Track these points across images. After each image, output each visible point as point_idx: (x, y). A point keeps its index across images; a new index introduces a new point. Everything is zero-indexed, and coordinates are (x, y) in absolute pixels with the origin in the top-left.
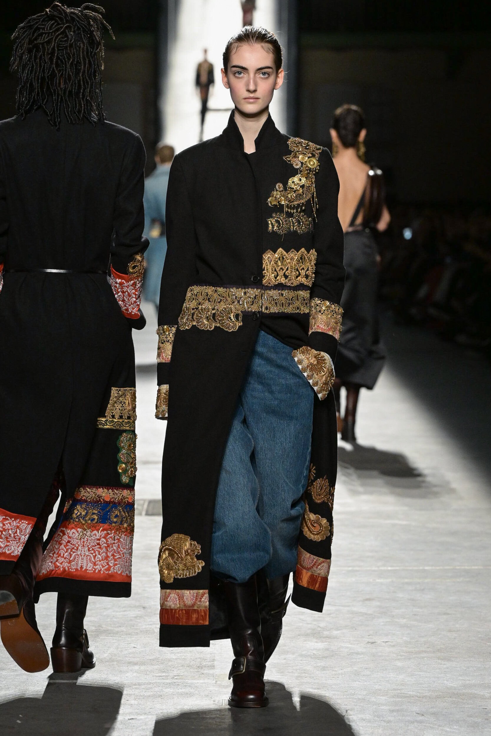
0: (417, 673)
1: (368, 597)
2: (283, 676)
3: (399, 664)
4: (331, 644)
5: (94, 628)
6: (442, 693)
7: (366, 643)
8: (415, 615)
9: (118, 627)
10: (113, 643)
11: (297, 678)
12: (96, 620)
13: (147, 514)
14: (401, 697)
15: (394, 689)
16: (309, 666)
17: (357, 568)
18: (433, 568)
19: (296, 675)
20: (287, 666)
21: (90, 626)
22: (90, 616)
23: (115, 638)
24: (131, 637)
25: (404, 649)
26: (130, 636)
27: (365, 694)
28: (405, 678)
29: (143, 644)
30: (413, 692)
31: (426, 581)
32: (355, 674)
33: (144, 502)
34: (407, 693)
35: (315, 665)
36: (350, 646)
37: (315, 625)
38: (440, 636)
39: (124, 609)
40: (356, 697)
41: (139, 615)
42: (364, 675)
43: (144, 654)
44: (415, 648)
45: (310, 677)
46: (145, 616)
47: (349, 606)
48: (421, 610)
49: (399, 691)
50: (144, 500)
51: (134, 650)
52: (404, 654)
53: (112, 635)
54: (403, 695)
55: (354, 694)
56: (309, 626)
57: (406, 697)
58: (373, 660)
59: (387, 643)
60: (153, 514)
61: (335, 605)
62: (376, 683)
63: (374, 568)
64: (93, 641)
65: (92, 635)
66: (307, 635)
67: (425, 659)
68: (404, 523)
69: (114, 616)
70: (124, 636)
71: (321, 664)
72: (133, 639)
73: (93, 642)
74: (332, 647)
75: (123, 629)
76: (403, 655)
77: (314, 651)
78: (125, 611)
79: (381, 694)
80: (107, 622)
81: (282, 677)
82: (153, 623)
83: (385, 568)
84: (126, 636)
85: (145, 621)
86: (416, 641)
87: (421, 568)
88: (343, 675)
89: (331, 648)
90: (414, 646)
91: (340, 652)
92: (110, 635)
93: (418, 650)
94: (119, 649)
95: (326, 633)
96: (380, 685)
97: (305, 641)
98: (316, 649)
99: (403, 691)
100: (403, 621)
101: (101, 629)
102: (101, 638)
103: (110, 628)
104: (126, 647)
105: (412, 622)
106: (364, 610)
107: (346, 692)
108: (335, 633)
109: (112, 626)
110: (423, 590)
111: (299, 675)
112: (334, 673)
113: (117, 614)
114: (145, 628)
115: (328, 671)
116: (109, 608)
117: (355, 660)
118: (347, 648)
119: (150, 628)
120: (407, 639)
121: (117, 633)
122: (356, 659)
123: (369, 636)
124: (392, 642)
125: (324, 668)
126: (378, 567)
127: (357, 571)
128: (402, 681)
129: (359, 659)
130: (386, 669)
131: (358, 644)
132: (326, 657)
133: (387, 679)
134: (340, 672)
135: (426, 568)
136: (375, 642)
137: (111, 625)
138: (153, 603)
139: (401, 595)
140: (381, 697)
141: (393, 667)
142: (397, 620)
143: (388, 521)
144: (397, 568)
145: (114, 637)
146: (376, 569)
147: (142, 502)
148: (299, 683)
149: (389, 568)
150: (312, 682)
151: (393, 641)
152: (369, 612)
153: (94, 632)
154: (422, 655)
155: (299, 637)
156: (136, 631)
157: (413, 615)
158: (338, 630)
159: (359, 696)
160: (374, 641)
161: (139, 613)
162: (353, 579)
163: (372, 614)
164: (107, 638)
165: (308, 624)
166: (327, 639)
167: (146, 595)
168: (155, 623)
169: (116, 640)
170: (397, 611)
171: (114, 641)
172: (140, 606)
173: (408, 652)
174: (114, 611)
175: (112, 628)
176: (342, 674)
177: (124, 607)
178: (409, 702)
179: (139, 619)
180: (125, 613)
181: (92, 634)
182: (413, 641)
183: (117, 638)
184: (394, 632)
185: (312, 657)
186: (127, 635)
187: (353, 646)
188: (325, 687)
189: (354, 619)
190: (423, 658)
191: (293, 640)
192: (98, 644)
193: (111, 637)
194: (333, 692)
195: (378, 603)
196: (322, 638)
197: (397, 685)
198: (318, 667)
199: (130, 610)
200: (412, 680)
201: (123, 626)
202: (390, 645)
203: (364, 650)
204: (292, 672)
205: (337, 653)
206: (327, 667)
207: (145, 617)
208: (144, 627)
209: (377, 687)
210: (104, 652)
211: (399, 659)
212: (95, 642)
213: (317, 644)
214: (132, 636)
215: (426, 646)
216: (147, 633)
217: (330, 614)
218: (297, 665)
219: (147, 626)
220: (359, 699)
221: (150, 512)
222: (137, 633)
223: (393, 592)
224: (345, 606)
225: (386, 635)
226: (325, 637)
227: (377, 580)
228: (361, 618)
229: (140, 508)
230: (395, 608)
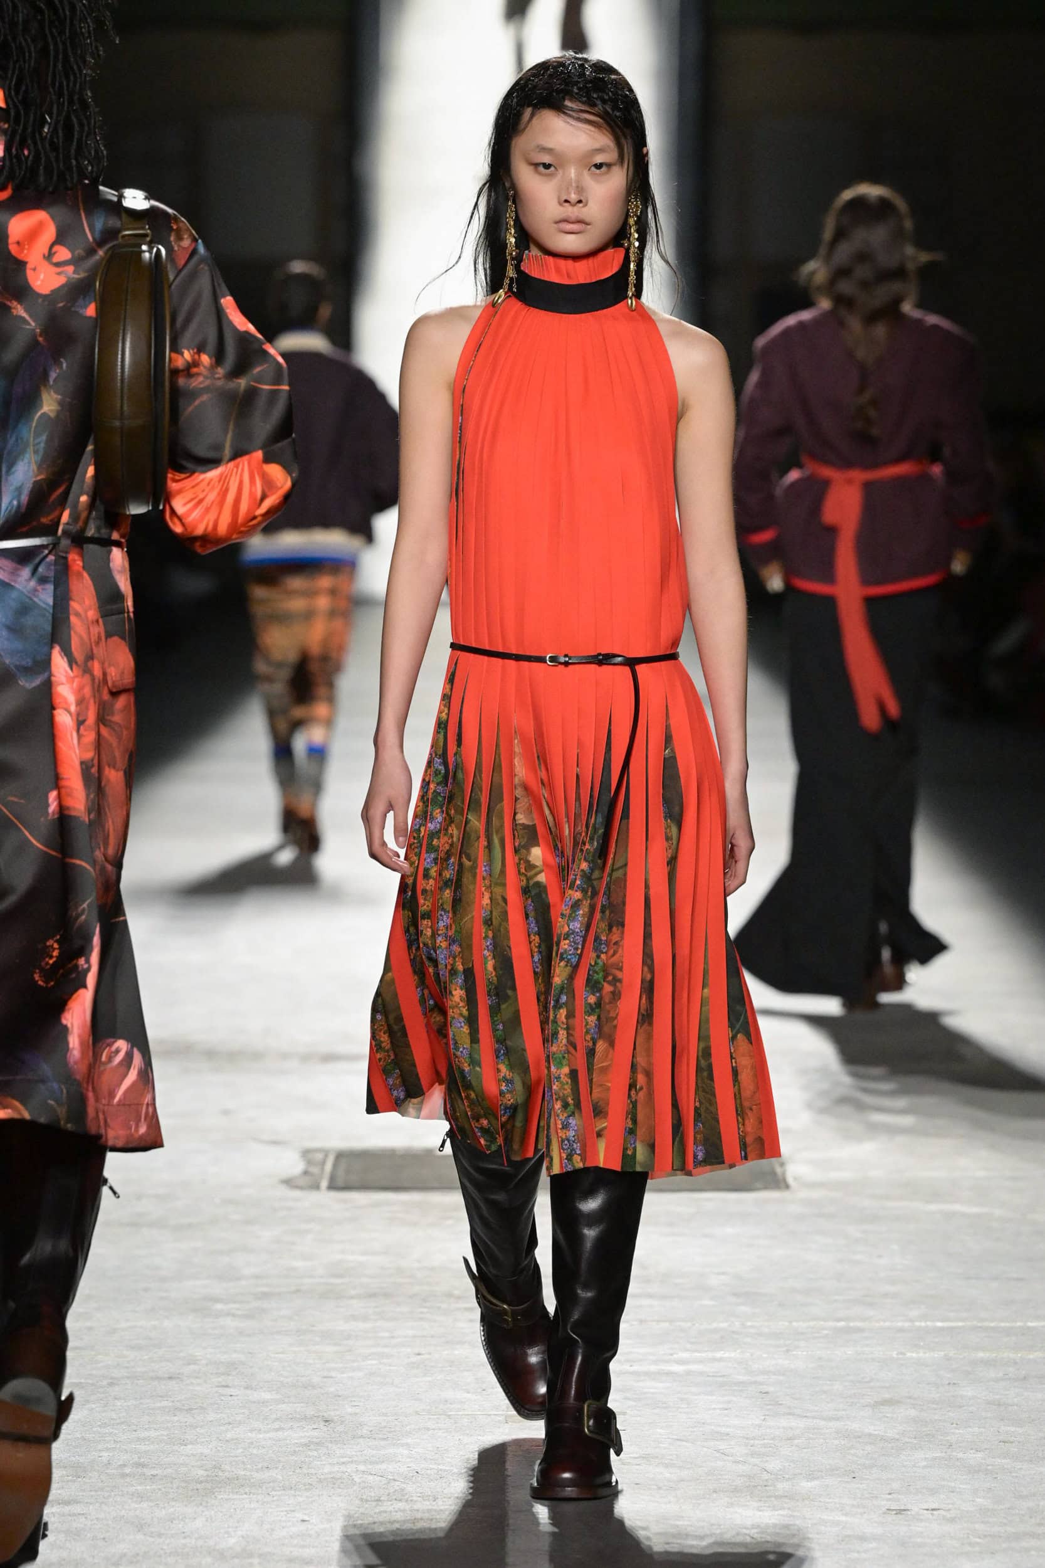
1: (887, 1396)
5: (201, 1472)
7: (884, 1513)
8: (1004, 1442)
9: (262, 1469)
10: (251, 1509)
12: (206, 1451)
13: (332, 1187)
17: (859, 1324)
21: (193, 1466)
22: (192, 1443)
23: (254, 1497)
24: (295, 1496)
25: (979, 1527)
26: (293, 1492)
29: (326, 1512)
31: (1032, 1356)
33: (326, 1156)
36: (844, 1518)
37: (754, 1465)
39: (276, 1425)
41: (314, 1440)
43: (327, 1538)
44: (1005, 1524)
46: (331, 1442)
47: (838, 1419)
48: (1020, 1430)
50: (326, 1152)
51: (303, 1527)
52: (978, 1540)
53: (247, 1490)
56: (741, 1468)
58: (900, 1556)
59: (935, 1512)
60: (347, 1188)
61: (804, 1417)
63: (900, 1324)
64: (201, 1504)
65: (197, 1490)
66: (736, 1490)
67: (1033, 1553)
68: (975, 1210)
69: (252, 1443)
70: (278, 1493)
72: (301, 1499)
73: (201, 1507)
75: (273, 1473)
76: (978, 1543)
78: (277, 1430)
80: (236, 1457)
82: (350, 1460)
83: (929, 1323)
84: (283, 1492)
85: (328, 1454)
86: (1008, 1509)
87: (1018, 1324)
89: (794, 1525)
90: (1005, 1521)
92: (241, 1490)
93: (1013, 1530)
94: (266, 1527)
95: (782, 1486)
97: (731, 1505)
100: (974, 1458)
101: (220, 1474)
102: (220, 1497)
103: (243, 1473)
104: (284, 1519)
105: (998, 1461)
106: (875, 1428)
108: (806, 1485)
109: (249, 1466)
110: (1025, 1379)
113: (261, 1436)
114: (330, 1473)
116: (240, 1423)
117: (856, 1555)
118: (838, 1523)
119: (344, 1472)
120: (985, 1503)
121: (260, 1484)
122: (858, 1552)
123: (890, 1494)
124: (949, 1510)
126: (911, 1321)
127: (858, 1330)
129: (865, 1551)
131: (862, 1514)
135: (1030, 1324)
136: (905, 1510)
137: (244, 1463)
138: (350, 1410)
139: (968, 1391)
142: (960, 1455)
143: (933, 1207)
144: (960, 1324)
145: (254, 1494)
146: (907, 1324)
147: (319, 1156)
149: (939, 1324)
151: (951, 1506)
152: (891, 1434)
153: (201, 1482)
154: (1024, 1544)
156: (307, 1480)
157: (1000, 1441)
158: (814, 1479)
160: (902, 1508)
161: (315, 1433)
162: (850, 1351)
163: (895, 1440)
164: (235, 1497)
165: (737, 1462)
166: (787, 1501)
167: (332, 1389)
168: (355, 1459)
169: (257, 1501)
170: (962, 1431)
171: (252, 1506)
172: (318, 1417)
173: (990, 1535)
174: (251, 1431)
175: (248, 1474)
177: (277, 1419)
179: (315, 1450)
180: (280, 1434)
182: (1001, 1507)
183: (260, 1497)
184: (953, 1484)
187: (850, 1520)
189: (852, 1452)
190: (1027, 1550)
191: (699, 1504)
192: (213, 1512)
193: (244, 1496)
195: (913, 1413)
196: (771, 1499)
199: (291, 1428)
201: (276, 1468)
202: (944, 1518)
203: (879, 1531)
207: (330, 1445)
208: (327, 1469)
210: (227, 1533)
211: (966, 1553)
212: (206, 1507)
213: (761, 1513)
214: (297, 1493)
215: (1033, 1520)
216: (334, 1484)
217: (792, 1438)
219: (336, 1468)
221: (340, 1182)
222: (310, 1484)
223: (949, 1384)
224: (830, 1419)
225: (933, 1492)
226: (781, 1497)
227: (909, 1354)
228: (869, 1448)
229: (315, 1170)
230: (955, 1425)
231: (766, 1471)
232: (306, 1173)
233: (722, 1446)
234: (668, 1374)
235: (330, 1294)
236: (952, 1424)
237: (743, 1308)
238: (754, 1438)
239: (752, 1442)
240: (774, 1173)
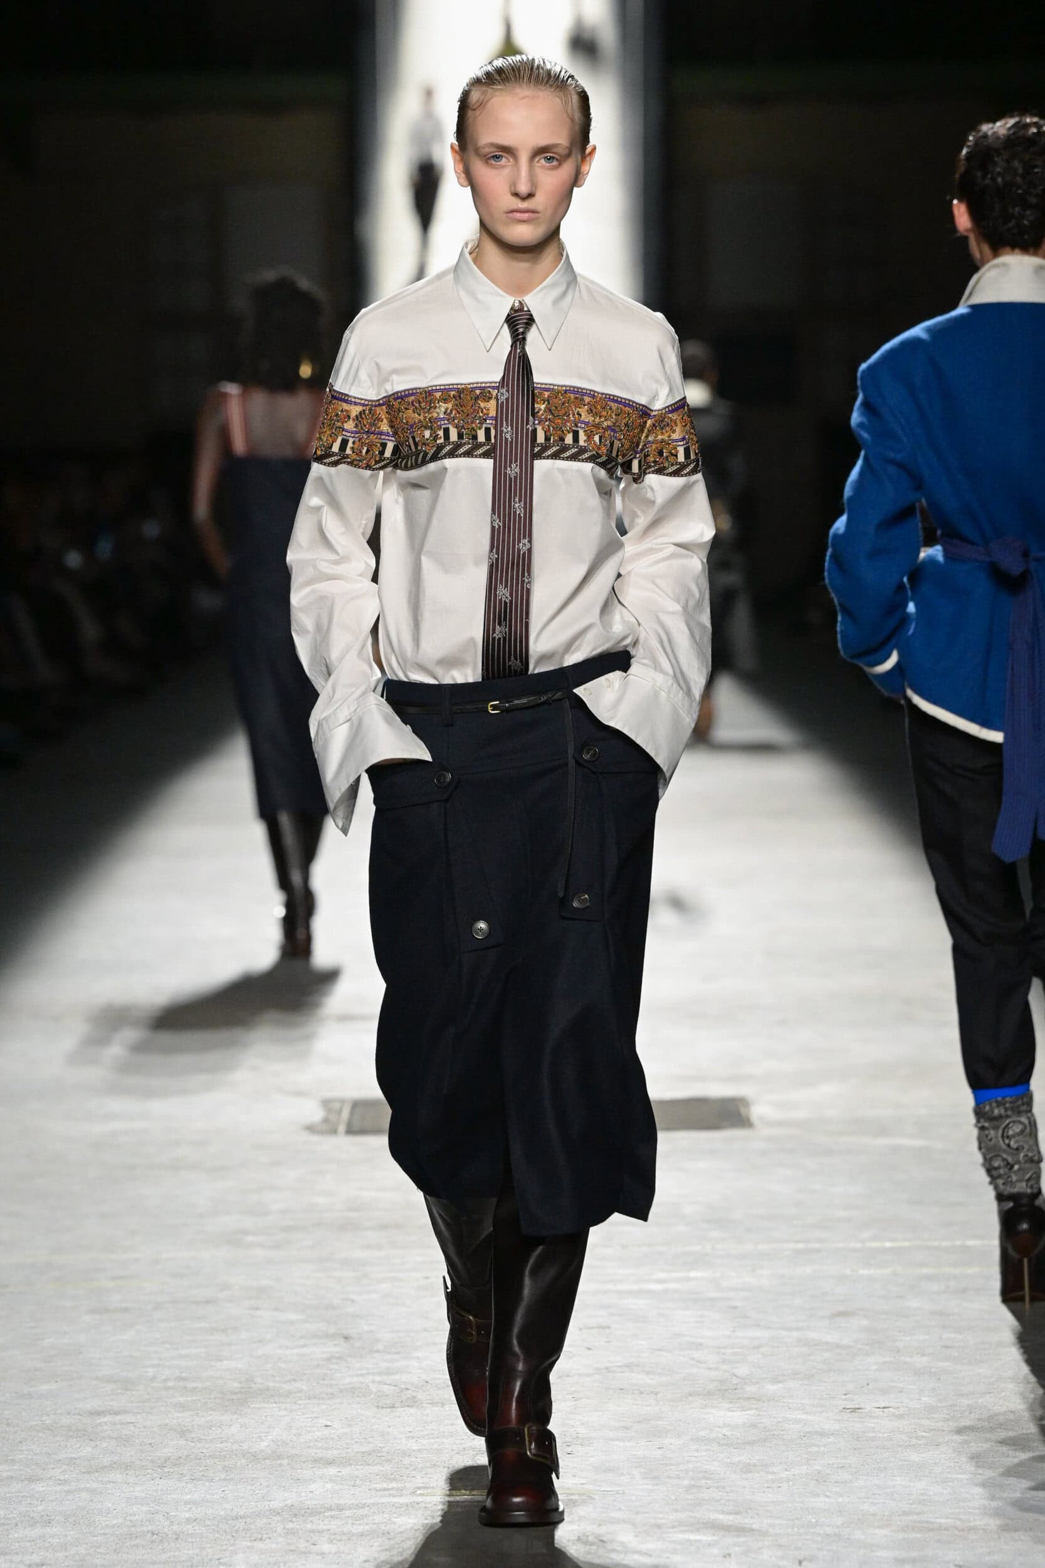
0: (954, 1476)
1: (841, 1308)
2: (657, 1485)
3: (915, 1457)
4: (761, 1413)
5: (236, 1385)
6: (1012, 1519)
7: (841, 1411)
8: (946, 1347)
9: (290, 1381)
10: (280, 1416)
11: (689, 1488)
12: (240, 1366)
13: (350, 1131)
14: (922, 1530)
15: (906, 1513)
16: (715, 1463)
17: (817, 1246)
18: (986, 1242)
19: (686, 1482)
20: (666, 1464)
21: (228, 1379)
22: (227, 1359)
23: (283, 1406)
24: (319, 1404)
25: (925, 1422)
26: (317, 1401)
27: (839, 1523)
28: (929, 1488)
29: (347, 1418)
30: (947, 1518)
31: (970, 1271)
32: (817, 1480)
33: (343, 1105)
34: (933, 1520)
35: (728, 1460)
36: (805, 1417)
37: (725, 1371)
38: (1003, 1394)
39: (302, 1342)
40: (822, 1532)
41: (337, 1355)
42: (836, 1482)
43: (348, 1441)
44: (948, 1420)
45: (718, 1487)
46: (350, 1356)
47: (798, 1329)
48: (960, 1337)
49: (916, 1517)
50: (342, 1101)
51: (327, 1431)
52: (924, 1434)
53: (276, 1399)
54: (925, 1525)
55: (816, 1525)
56: (713, 1374)
57: (932, 1530)
58: (855, 1449)
59: (885, 1410)
60: (363, 1132)
61: (769, 1328)
62: (865, 1500)
63: (852, 1245)
64: (236, 1413)
65: (232, 1400)
66: (709, 1394)
67: (973, 1444)
68: (918, 1143)
69: (280, 1358)
70: (304, 1402)
71: (743, 1458)
72: (324, 1407)
73: (236, 1416)
74: (764, 1420)
75: (298, 1385)
76: (923, 1436)
77: (725, 1429)
78: (303, 1346)
79: (876, 1524)
80: (267, 1370)
81: (656, 1487)
82: (368, 1372)
83: (879, 1244)
84: (308, 1401)
85: (348, 1367)
86: (951, 1406)
87: (958, 1243)
88: (791, 1483)
89: (761, 1423)
90: (948, 1417)
91: (782, 1430)
92: (271, 1400)
93: (955, 1425)
94: (294, 1431)
95: (750, 1389)
96: (875, 1504)
97: (705, 1407)
98: (729, 1425)
99: (926, 1516)
100: (921, 1361)
101: (253, 1386)
102: (254, 1405)
103: (272, 1384)
104: (308, 1425)
105: (941, 1364)
106: (831, 1337)
107: (797, 1519)
108: (771, 1388)
109: (278, 1379)
110: (964, 1290)
111: (693, 1482)
112: (770, 1477)
113: (288, 1352)
114: (350, 1383)
115: (757, 1475)
116: (269, 1341)
117: (816, 1449)
118: (798, 1421)
119: (362, 1383)
120: (930, 1401)
121: (288, 1394)
122: (818, 1446)
123: (845, 1395)
124: (898, 1408)
125: (748, 1468)
126: (863, 1242)
127: (818, 1251)
128: (923, 1494)
129: (824, 1446)
130: (886, 1468)
131: (821, 1412)
132: (752, 1443)
133: (889, 1490)
134: (784, 1475)
135: (971, 1243)
136: (859, 1409)
137: (273, 1376)
138: (366, 1328)
139: (914, 1303)
140: (877, 1531)
141: (900, 1463)
142: (908, 1359)
143: (882, 1141)
144: (906, 1244)
145: (283, 1403)
146: (859, 1245)
147: (337, 1105)
148: (692, 1500)
149: (888, 1244)
150: (721, 1499)
151: (899, 1405)
152: (846, 1341)
153: (235, 1393)
154: (965, 1436)
155: (690, 1398)
156: (329, 1390)
157: (942, 1347)
158: (780, 1382)
159: (827, 1528)
160: (857, 1407)
161: (337, 1349)
162: (809, 1270)
163: (850, 1347)
164: (266, 1406)
165: (710, 1369)
166: (755, 1402)
167: (351, 1310)
168: (372, 1371)
169: (286, 1409)
170: (908, 1338)
171: (281, 1413)
172: (339, 1334)
173: (934, 1430)
174: (280, 1348)
175: (278, 1385)
176: (788, 1481)
177: (302, 1337)
178: (939, 1541)
179: (337, 1363)
180: (305, 1350)
181: (234, 1397)
182: (944, 1404)
183: (288, 1406)
184: (901, 1386)
185: (722, 1442)
186: (309, 1399)
187: (811, 1418)
188: (751, 1509)
189: (812, 1358)
190: (967, 1442)
191: (677, 1406)
192: (246, 1419)
193: (274, 1405)
194: (769, 1521)
195: (865, 1322)
196: (741, 1401)
197: (911, 1504)
198: (734, 1464)
199: (315, 1344)
200: (945, 1492)
201: (302, 1380)
202: (894, 1415)
203: (837, 1427)
204: (678, 1477)
205: (776, 1433)
206: (755, 1465)
207: (349, 1359)
208: (348, 1380)
209: (865, 1507)
210: (259, 1437)
211: (914, 1445)
212: (240, 1415)
213: (731, 1413)
214: (321, 1402)
215: (973, 1415)
216: (354, 1393)
217: (758, 1347)
218: (688, 1462)
219: (355, 1379)
220: (828, 1535)
221: (355, 1128)
222: (332, 1394)
223: (897, 1297)
224: (790, 1329)
225: (884, 1392)
226: (749, 1399)
227: (861, 1272)
228: (826, 1355)
229: (333, 1117)
230: (902, 1333)
231: (735, 1376)
232: (326, 1120)
233: (697, 1354)
234: (648, 1292)
235: (347, 1226)
236: (900, 1332)
237: (714, 1234)
238: (724, 1348)
239: (723, 1351)
240: (739, 1114)
